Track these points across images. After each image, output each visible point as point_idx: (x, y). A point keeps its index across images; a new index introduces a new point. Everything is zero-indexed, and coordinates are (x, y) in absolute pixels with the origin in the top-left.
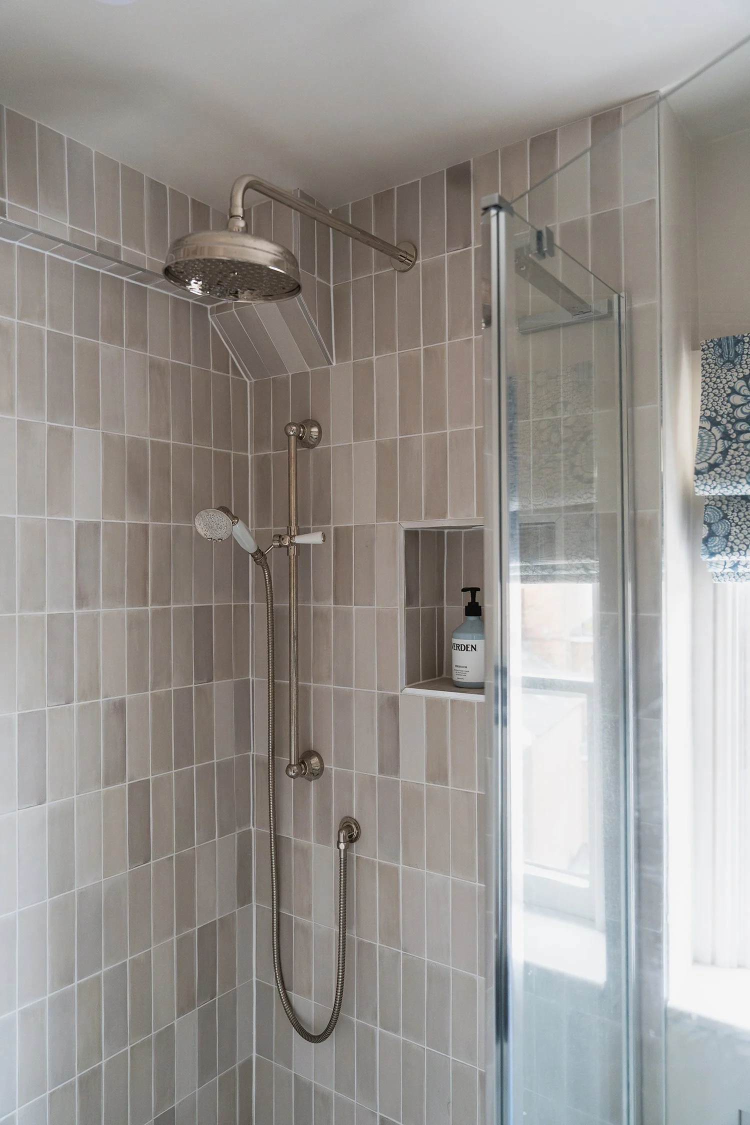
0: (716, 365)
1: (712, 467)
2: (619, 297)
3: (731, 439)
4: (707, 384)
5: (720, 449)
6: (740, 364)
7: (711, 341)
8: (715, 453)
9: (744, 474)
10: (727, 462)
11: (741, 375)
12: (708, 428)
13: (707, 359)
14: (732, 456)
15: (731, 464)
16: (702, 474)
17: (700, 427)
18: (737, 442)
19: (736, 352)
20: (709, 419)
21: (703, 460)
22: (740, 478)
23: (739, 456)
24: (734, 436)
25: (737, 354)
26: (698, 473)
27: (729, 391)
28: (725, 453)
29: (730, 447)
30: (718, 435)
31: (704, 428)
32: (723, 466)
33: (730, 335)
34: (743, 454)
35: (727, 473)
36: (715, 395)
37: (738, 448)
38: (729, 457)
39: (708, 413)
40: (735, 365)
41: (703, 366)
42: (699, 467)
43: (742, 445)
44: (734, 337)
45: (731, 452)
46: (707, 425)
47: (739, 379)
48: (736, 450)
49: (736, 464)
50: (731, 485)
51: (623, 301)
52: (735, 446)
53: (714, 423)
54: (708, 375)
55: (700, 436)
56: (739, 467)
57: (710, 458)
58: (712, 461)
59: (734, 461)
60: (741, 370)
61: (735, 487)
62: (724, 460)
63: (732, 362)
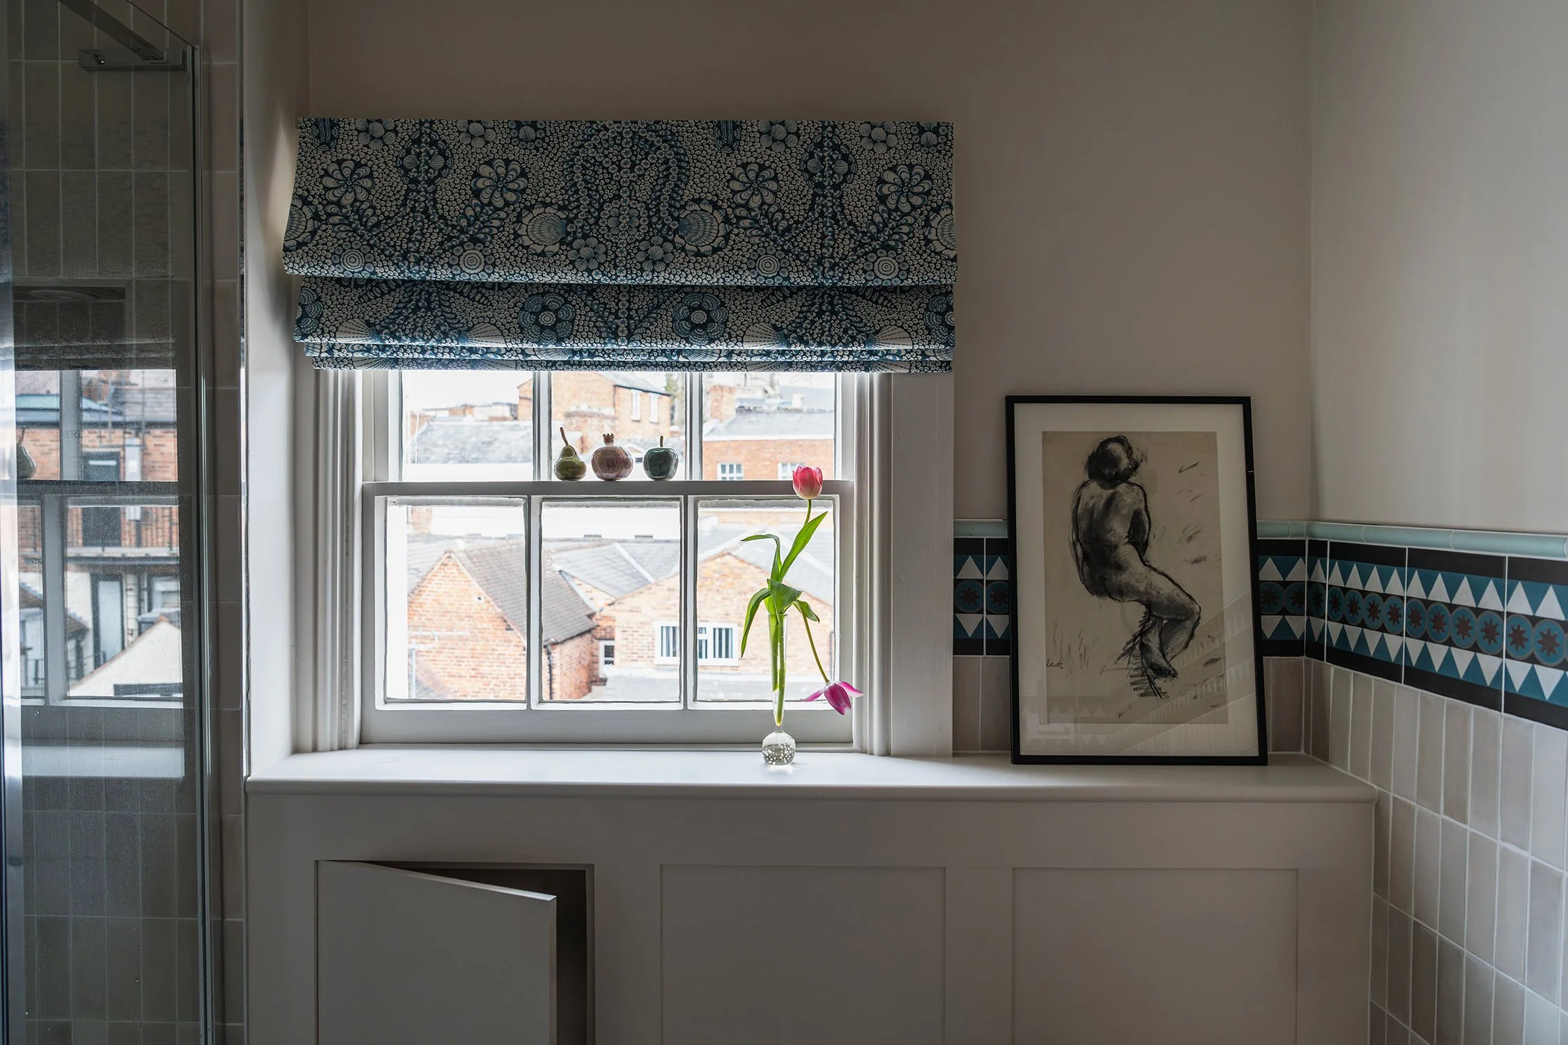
0: (312, 145)
1: (300, 245)
2: (193, 49)
3: (321, 220)
4: (302, 162)
5: (309, 229)
6: (335, 148)
7: (309, 120)
8: (304, 232)
9: (329, 255)
10: (315, 242)
11: (335, 159)
12: (300, 207)
13: (304, 138)
14: (320, 236)
15: (318, 244)
16: (291, 251)
17: (292, 205)
18: (326, 224)
19: (332, 135)
20: (300, 197)
21: (292, 238)
22: (326, 258)
23: (326, 237)
24: (324, 217)
25: (333, 138)
26: (286, 249)
27: (322, 173)
28: (313, 233)
29: (319, 228)
30: (309, 215)
31: (295, 206)
32: (310, 246)
33: (327, 117)
34: (330, 235)
35: (314, 252)
36: (308, 175)
37: (327, 229)
38: (317, 237)
39: (300, 192)
40: (330, 148)
41: (300, 144)
42: (288, 244)
43: (331, 226)
44: (330, 120)
45: (320, 232)
46: (299, 204)
47: (332, 162)
48: (324, 231)
49: (323, 244)
50: (318, 264)
51: (197, 54)
52: (324, 227)
53: (306, 202)
54: (303, 154)
55: (291, 213)
56: (326, 247)
57: (299, 236)
58: (300, 240)
59: (321, 241)
60: (336, 154)
61: (322, 268)
62: (312, 240)
63: (328, 145)
